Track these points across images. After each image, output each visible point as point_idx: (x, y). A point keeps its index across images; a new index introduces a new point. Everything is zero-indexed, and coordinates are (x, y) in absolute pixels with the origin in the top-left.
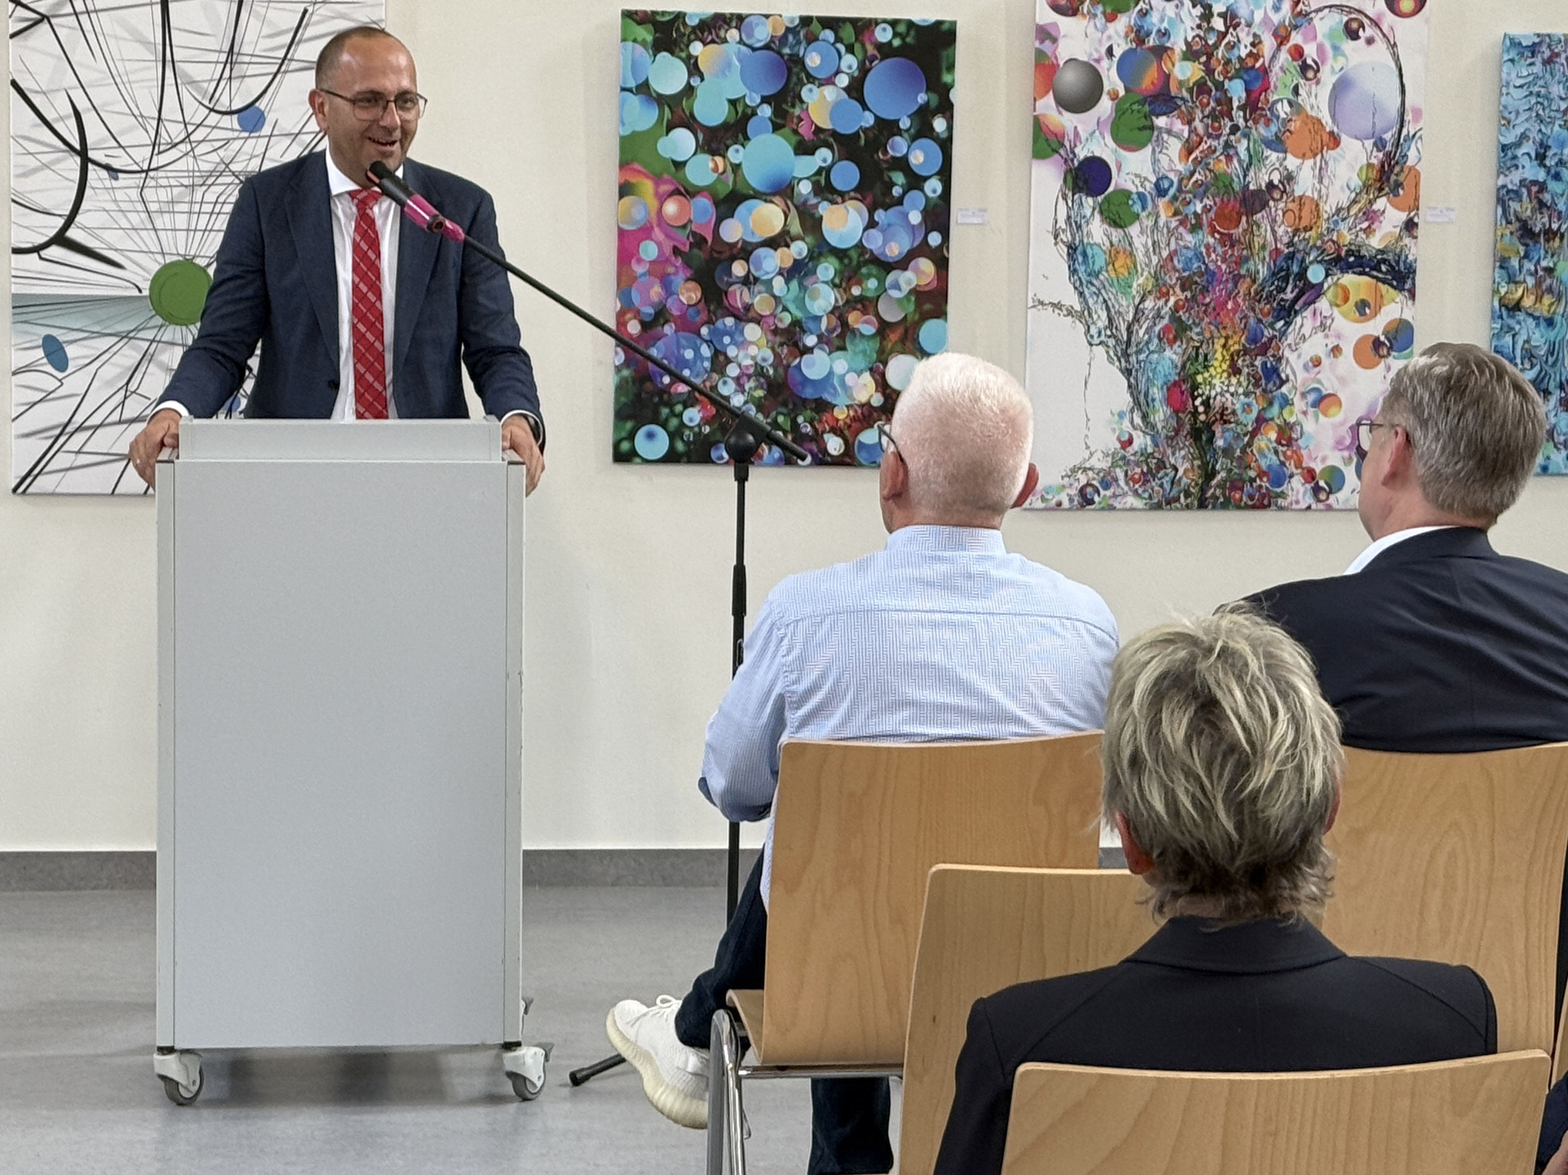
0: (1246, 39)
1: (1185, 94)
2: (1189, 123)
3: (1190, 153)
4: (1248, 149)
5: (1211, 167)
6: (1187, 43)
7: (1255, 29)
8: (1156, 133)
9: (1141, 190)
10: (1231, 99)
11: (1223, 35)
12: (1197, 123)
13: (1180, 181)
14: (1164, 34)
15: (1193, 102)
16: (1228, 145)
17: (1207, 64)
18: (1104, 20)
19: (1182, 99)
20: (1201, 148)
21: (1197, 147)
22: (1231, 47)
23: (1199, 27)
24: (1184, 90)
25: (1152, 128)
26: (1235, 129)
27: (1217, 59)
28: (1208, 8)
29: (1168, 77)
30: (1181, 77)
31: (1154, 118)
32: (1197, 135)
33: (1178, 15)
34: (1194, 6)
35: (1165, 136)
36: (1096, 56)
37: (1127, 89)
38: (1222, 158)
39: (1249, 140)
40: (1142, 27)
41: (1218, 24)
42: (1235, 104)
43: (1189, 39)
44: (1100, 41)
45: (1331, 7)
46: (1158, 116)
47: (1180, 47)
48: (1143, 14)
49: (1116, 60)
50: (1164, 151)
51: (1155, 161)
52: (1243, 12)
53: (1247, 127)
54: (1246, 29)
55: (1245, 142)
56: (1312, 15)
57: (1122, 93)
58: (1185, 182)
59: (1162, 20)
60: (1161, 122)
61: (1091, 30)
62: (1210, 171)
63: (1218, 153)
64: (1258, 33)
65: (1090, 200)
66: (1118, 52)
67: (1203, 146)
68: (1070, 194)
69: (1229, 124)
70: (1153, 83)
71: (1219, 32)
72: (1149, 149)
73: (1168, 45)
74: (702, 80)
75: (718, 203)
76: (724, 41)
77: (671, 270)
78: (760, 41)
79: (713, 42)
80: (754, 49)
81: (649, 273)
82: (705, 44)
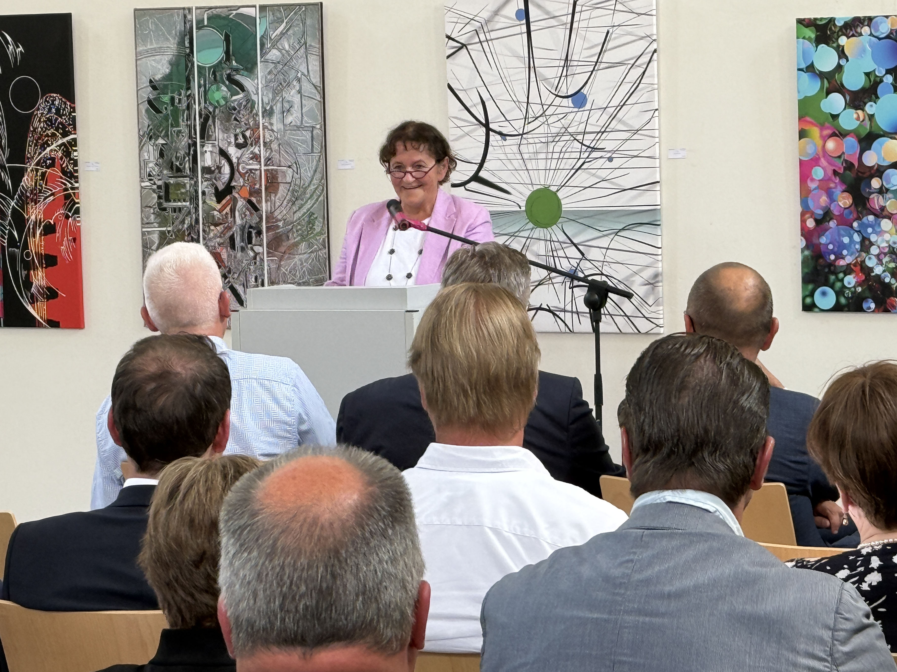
74: (848, 61)
75: (860, 141)
76: (861, 35)
77: (832, 185)
78: (883, 33)
79: (853, 36)
80: (880, 39)
81: (819, 187)
82: (848, 37)
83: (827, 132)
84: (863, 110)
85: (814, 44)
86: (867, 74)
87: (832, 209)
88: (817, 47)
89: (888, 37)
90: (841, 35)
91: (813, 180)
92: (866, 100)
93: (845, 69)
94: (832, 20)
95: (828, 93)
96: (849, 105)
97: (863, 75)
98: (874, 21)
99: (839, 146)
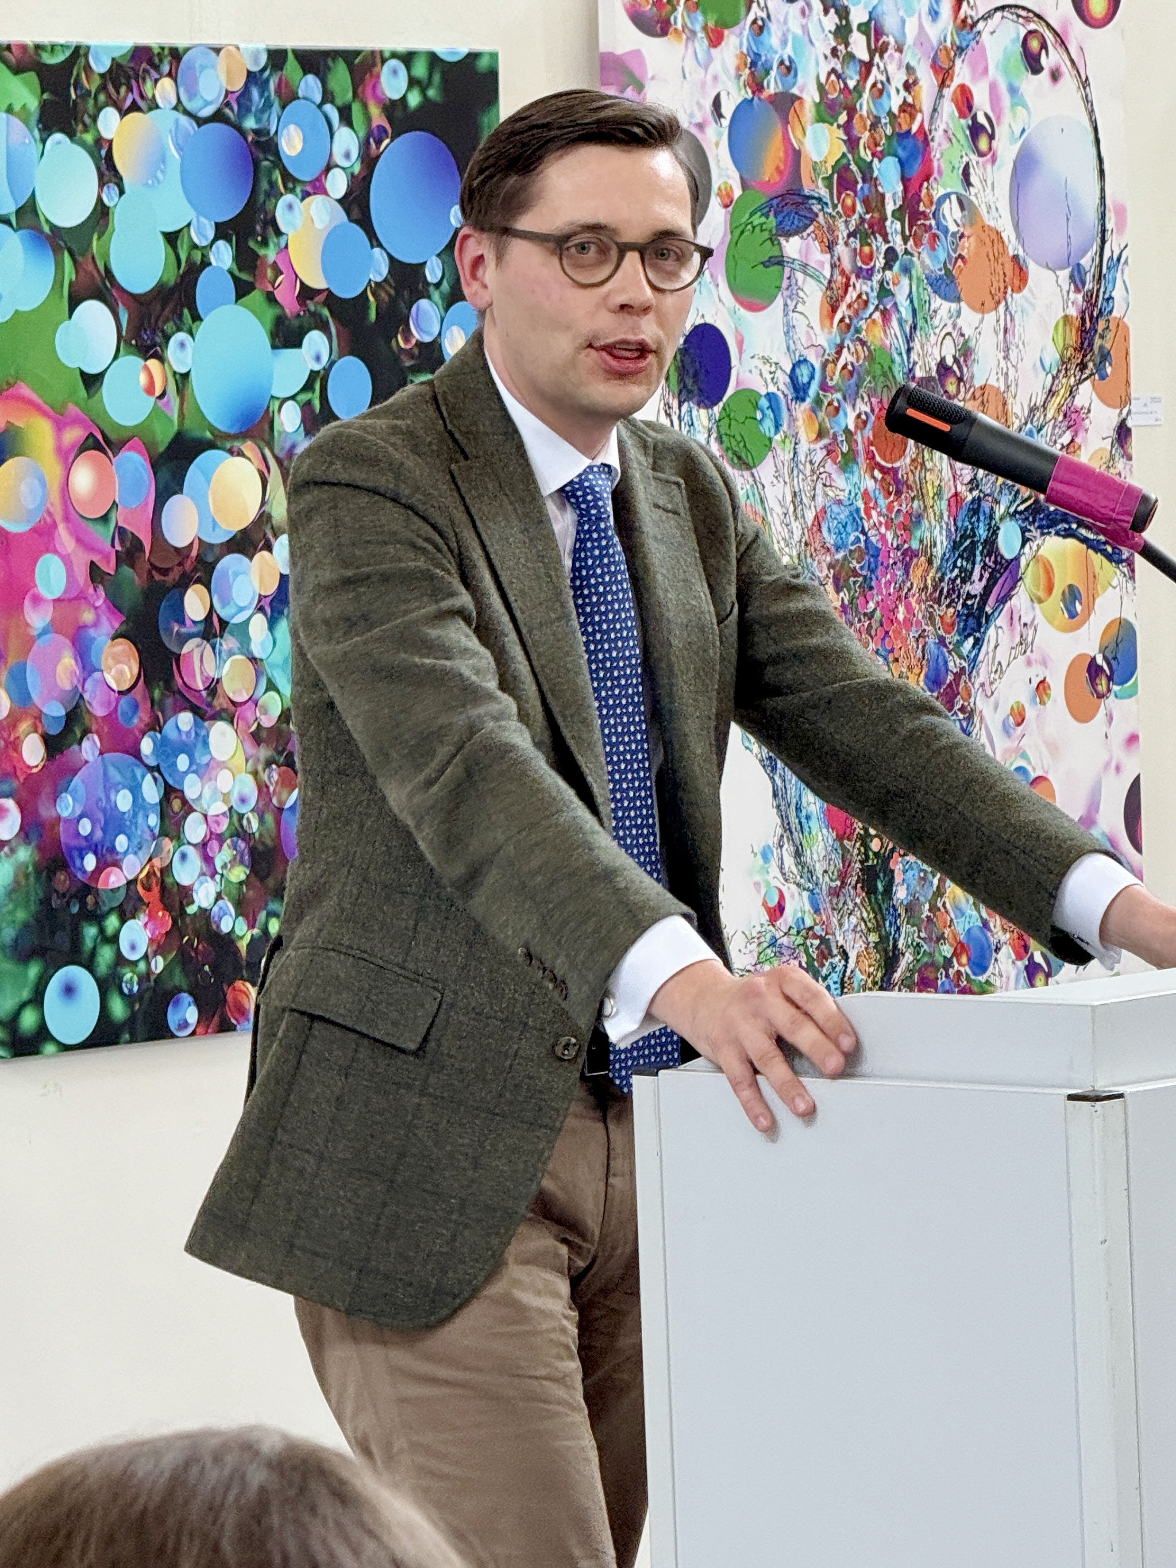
0: (899, 78)
1: (823, 192)
2: (830, 247)
3: (834, 309)
4: (910, 297)
5: (863, 335)
6: (821, 87)
7: (909, 57)
8: (787, 270)
9: (772, 389)
10: (883, 196)
11: (867, 67)
12: (841, 249)
13: (824, 365)
14: (789, 69)
15: (835, 206)
16: (884, 292)
17: (847, 127)
18: (706, 42)
19: (819, 200)
20: (848, 299)
21: (843, 298)
22: (879, 91)
23: (834, 52)
24: (820, 183)
25: (779, 261)
26: (891, 255)
27: (861, 116)
28: (843, 13)
29: (796, 156)
30: (816, 158)
31: (782, 240)
32: (843, 272)
33: (805, 28)
34: (826, 12)
35: (799, 276)
36: (698, 119)
37: (744, 185)
38: (877, 316)
39: (910, 279)
40: (758, 55)
41: (859, 45)
42: (890, 207)
43: (823, 80)
44: (703, 84)
45: (1002, 8)
46: (788, 235)
47: (810, 96)
48: (759, 29)
49: (726, 122)
50: (800, 308)
51: (789, 329)
52: (890, 23)
53: (906, 252)
54: (897, 55)
55: (905, 281)
56: (980, 26)
57: (737, 192)
58: (830, 366)
59: (784, 42)
60: (792, 247)
61: (690, 64)
62: (863, 343)
63: (871, 308)
64: (913, 64)
65: (703, 412)
66: (728, 109)
67: (852, 295)
68: (675, 404)
69: (884, 247)
70: (778, 169)
71: (860, 61)
72: (779, 302)
73: (795, 91)
74: (122, 192)
75: (155, 464)
76: (154, 106)
77: (88, 616)
78: (207, 103)
79: (134, 107)
80: (201, 122)
81: (54, 627)
82: (123, 113)
83: (74, 435)
84: (161, 359)
85: (36, 133)
86: (172, 238)
87: (86, 696)
88: (44, 141)
89: (218, 117)
90: (106, 105)
91: (37, 600)
92: (169, 327)
93: (117, 219)
94: (78, 53)
95: (74, 303)
96: (128, 343)
97: (161, 239)
98: (185, 58)
99: (103, 481)
